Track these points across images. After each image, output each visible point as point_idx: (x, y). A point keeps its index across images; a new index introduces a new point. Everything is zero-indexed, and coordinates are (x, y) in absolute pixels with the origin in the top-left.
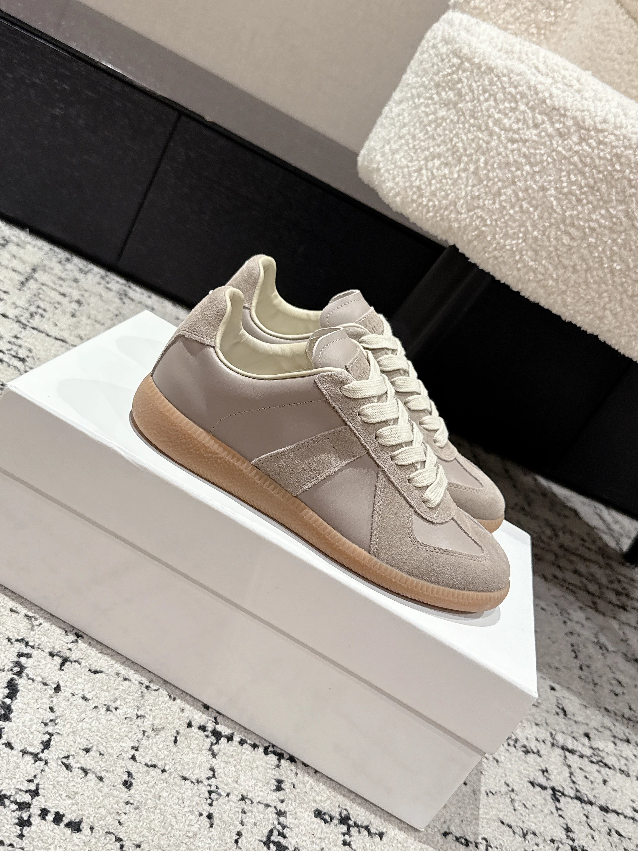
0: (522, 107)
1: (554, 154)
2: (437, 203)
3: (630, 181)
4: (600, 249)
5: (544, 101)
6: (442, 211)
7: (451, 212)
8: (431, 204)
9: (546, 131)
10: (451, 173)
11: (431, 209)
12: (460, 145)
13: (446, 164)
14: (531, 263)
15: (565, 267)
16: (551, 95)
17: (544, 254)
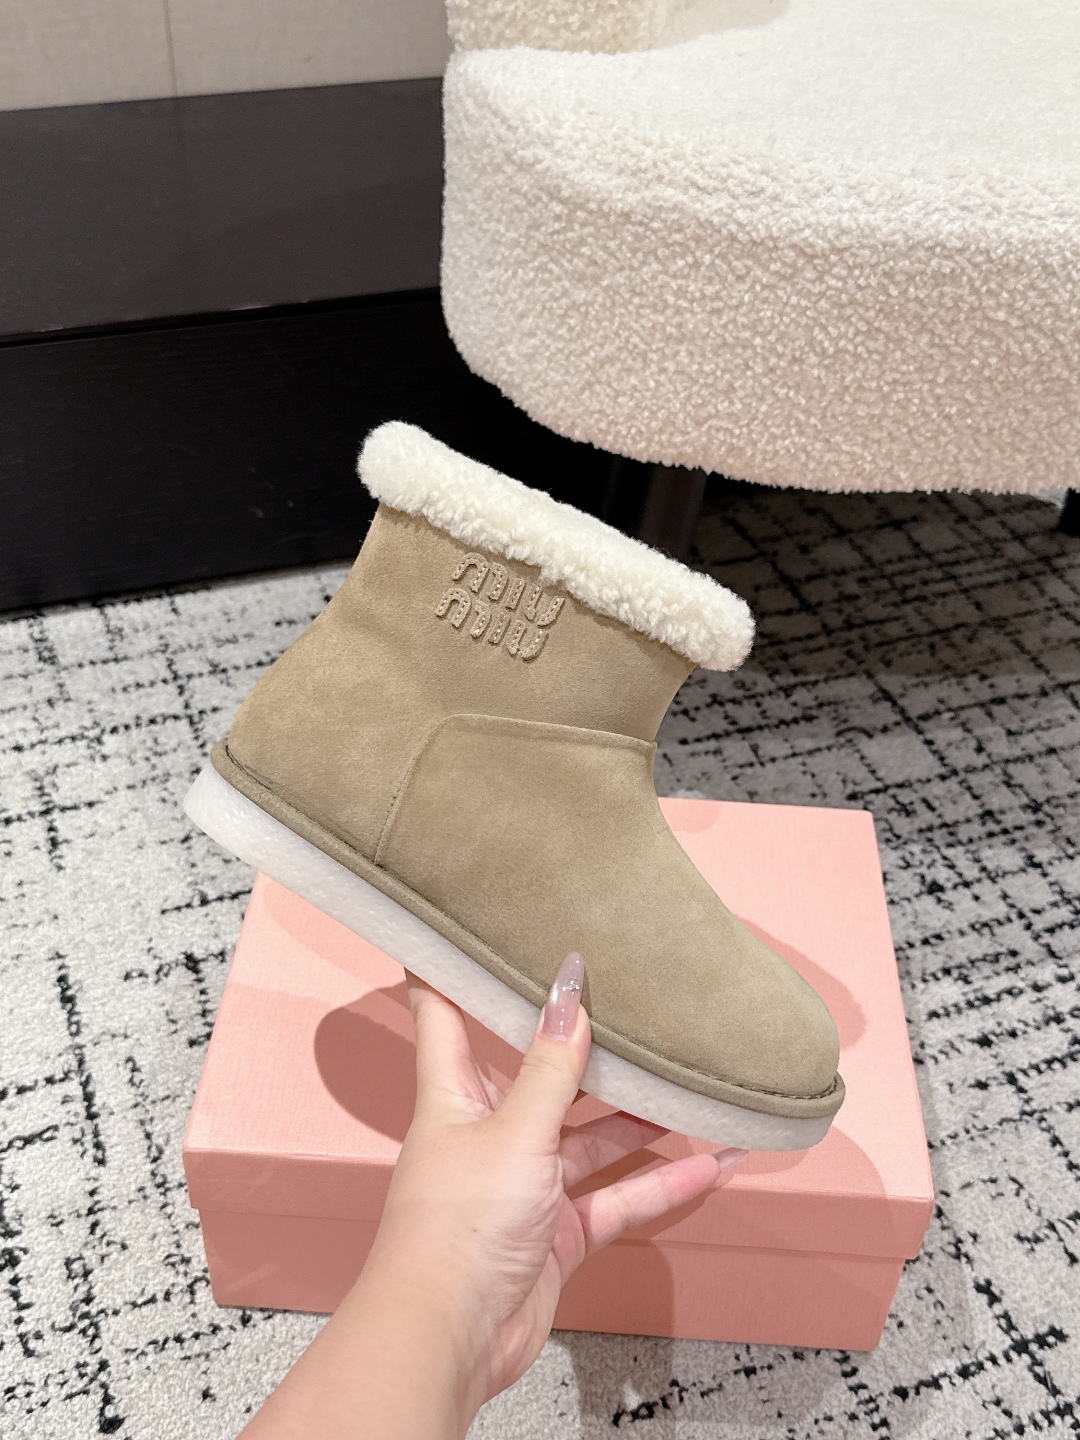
3: (920, 300)
5: (734, 238)
9: (760, 281)
11: (638, 438)
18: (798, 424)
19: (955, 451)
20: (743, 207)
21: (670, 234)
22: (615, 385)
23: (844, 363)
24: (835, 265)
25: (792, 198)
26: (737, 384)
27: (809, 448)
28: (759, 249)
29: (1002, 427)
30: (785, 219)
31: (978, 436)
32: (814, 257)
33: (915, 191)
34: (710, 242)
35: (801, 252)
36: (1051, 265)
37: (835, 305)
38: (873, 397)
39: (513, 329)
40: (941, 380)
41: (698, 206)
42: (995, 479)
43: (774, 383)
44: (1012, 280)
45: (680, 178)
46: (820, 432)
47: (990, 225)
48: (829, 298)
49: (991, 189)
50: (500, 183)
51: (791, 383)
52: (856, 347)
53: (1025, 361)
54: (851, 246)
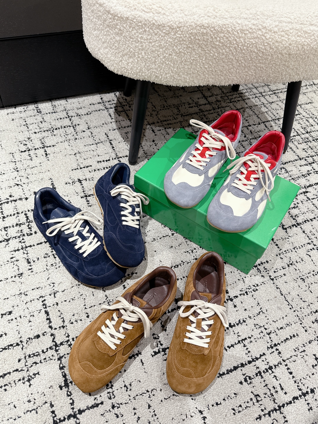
0: (148, 29)
1: (168, 42)
2: (135, 72)
3: (199, 39)
4: (199, 64)
5: (154, 24)
6: (139, 74)
7: (142, 73)
8: (133, 72)
9: (161, 35)
10: (134, 60)
11: (134, 74)
12: (131, 50)
13: (130, 57)
14: (178, 78)
15: (190, 74)
16: (155, 20)
17: (181, 74)
18: (171, 70)
19: (208, 76)
20: (155, 16)
21: (138, 23)
22: (127, 61)
23: (182, 55)
24: (178, 31)
25: (167, 14)
26: (156, 61)
27: (174, 76)
28: (160, 27)
29: (218, 70)
30: (166, 19)
31: (213, 72)
32: (173, 29)
33: (196, 12)
34: (148, 25)
35: (170, 28)
36: (229, 31)
37: (179, 41)
38: (188, 63)
39: (102, 46)
40: (204, 59)
41: (145, 16)
42: (217, 82)
43: (165, 60)
44: (220, 35)
45: (140, 9)
46: (177, 72)
47: (214, 21)
48: (177, 39)
49: (214, 11)
50: (95, 9)
51: (169, 60)
52: (184, 51)
53: (223, 54)
54: (182, 26)
